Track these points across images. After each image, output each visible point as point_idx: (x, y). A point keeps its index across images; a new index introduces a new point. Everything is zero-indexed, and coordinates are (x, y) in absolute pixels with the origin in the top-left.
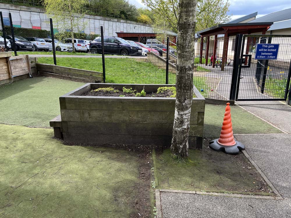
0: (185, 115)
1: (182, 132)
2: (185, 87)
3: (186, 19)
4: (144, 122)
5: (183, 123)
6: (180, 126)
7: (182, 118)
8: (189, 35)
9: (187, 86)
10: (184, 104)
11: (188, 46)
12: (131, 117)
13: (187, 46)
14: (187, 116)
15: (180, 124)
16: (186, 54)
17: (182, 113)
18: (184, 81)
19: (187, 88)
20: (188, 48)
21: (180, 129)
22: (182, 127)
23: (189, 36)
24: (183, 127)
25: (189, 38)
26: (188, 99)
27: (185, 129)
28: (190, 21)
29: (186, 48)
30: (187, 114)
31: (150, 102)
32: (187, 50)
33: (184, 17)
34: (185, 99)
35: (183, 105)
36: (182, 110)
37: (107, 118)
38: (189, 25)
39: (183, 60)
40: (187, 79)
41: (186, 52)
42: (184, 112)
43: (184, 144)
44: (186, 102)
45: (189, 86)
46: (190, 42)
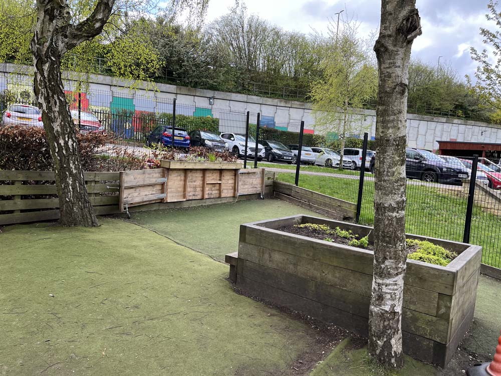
0: (386, 286)
1: (380, 316)
2: (384, 237)
3: (382, 132)
4: (343, 286)
5: (382, 300)
6: (377, 305)
7: (380, 291)
8: (388, 155)
9: (388, 237)
10: (383, 266)
11: (388, 172)
12: (324, 274)
13: (385, 173)
14: (390, 289)
15: (378, 300)
16: (385, 184)
17: (380, 281)
18: (382, 226)
19: (387, 239)
20: (388, 175)
21: (378, 309)
22: (380, 306)
23: (388, 158)
24: (383, 307)
25: (388, 161)
26: (390, 258)
27: (387, 312)
28: (388, 136)
29: (384, 175)
30: (390, 285)
31: (354, 255)
32: (386, 178)
33: (381, 130)
34: (385, 258)
35: (381, 268)
36: (380, 277)
37: (291, 266)
38: (388, 140)
39: (380, 193)
40: (387, 225)
41: (385, 181)
42: (384, 281)
43: (385, 340)
44: (387, 263)
45: (390, 237)
46: (390, 167)
